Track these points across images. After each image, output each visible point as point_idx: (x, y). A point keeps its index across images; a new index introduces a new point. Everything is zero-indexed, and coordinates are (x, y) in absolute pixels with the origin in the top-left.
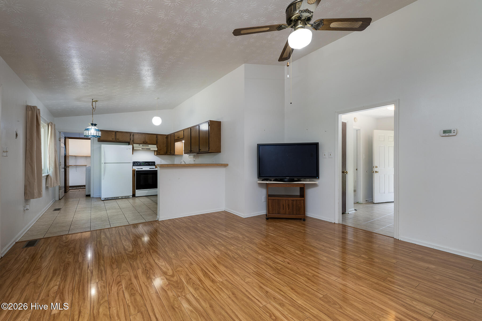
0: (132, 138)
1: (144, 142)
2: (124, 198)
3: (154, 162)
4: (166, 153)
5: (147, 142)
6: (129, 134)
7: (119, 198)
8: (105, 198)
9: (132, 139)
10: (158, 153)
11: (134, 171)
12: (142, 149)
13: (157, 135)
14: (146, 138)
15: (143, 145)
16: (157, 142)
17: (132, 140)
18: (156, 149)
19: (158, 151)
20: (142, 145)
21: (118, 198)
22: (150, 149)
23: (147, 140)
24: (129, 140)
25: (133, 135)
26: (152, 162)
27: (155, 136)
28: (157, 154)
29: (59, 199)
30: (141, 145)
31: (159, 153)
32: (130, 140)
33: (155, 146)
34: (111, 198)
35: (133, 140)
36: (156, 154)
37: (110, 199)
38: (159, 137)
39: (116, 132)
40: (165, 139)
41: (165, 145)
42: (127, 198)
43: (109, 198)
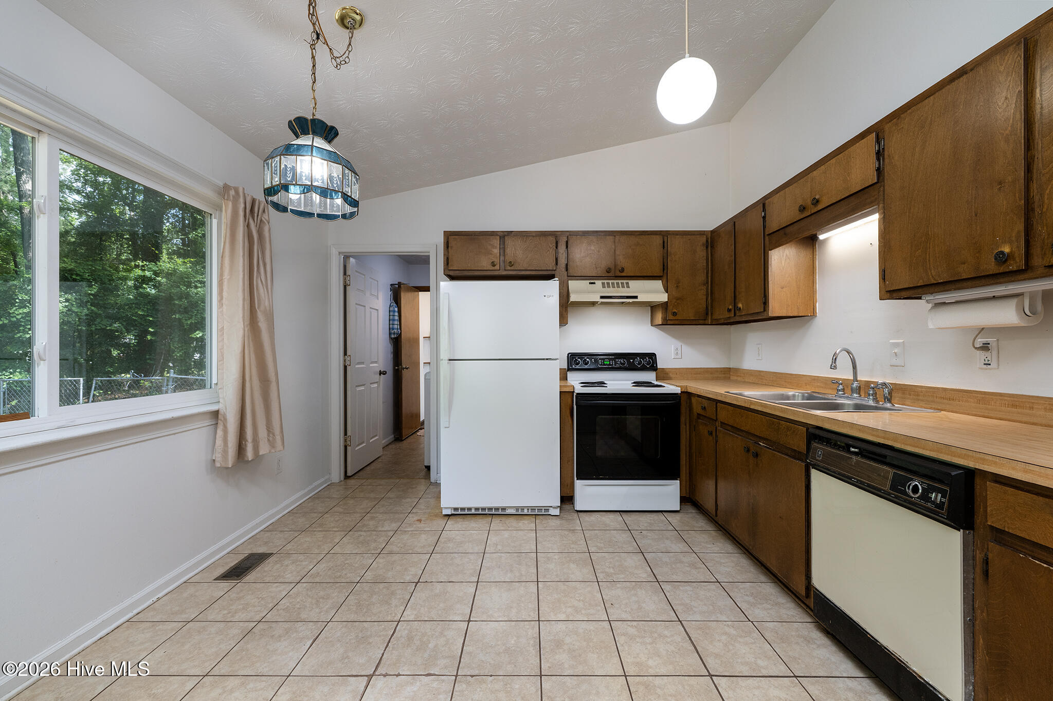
0: (565, 255)
1: (609, 271)
2: (526, 512)
3: (652, 356)
4: (707, 314)
5: (622, 270)
6: (552, 239)
7: (509, 511)
8: (456, 509)
9: (562, 261)
10: (671, 317)
11: (566, 395)
12: (602, 297)
13: (664, 235)
14: (618, 252)
15: (606, 281)
16: (665, 267)
17: (564, 266)
18: (663, 297)
19: (670, 308)
20: (603, 284)
21: (504, 509)
22: (636, 297)
23: (622, 262)
24: (550, 265)
25: (567, 242)
26: (643, 355)
27: (658, 240)
28: (666, 323)
29: (347, 477)
30: (599, 283)
31: (675, 314)
32: (557, 264)
33: (658, 284)
34: (477, 509)
35: (567, 265)
36: (659, 319)
37: (473, 511)
38: (675, 246)
39: (504, 236)
40: (701, 253)
41: (701, 278)
42: (538, 514)
43: (470, 509)
